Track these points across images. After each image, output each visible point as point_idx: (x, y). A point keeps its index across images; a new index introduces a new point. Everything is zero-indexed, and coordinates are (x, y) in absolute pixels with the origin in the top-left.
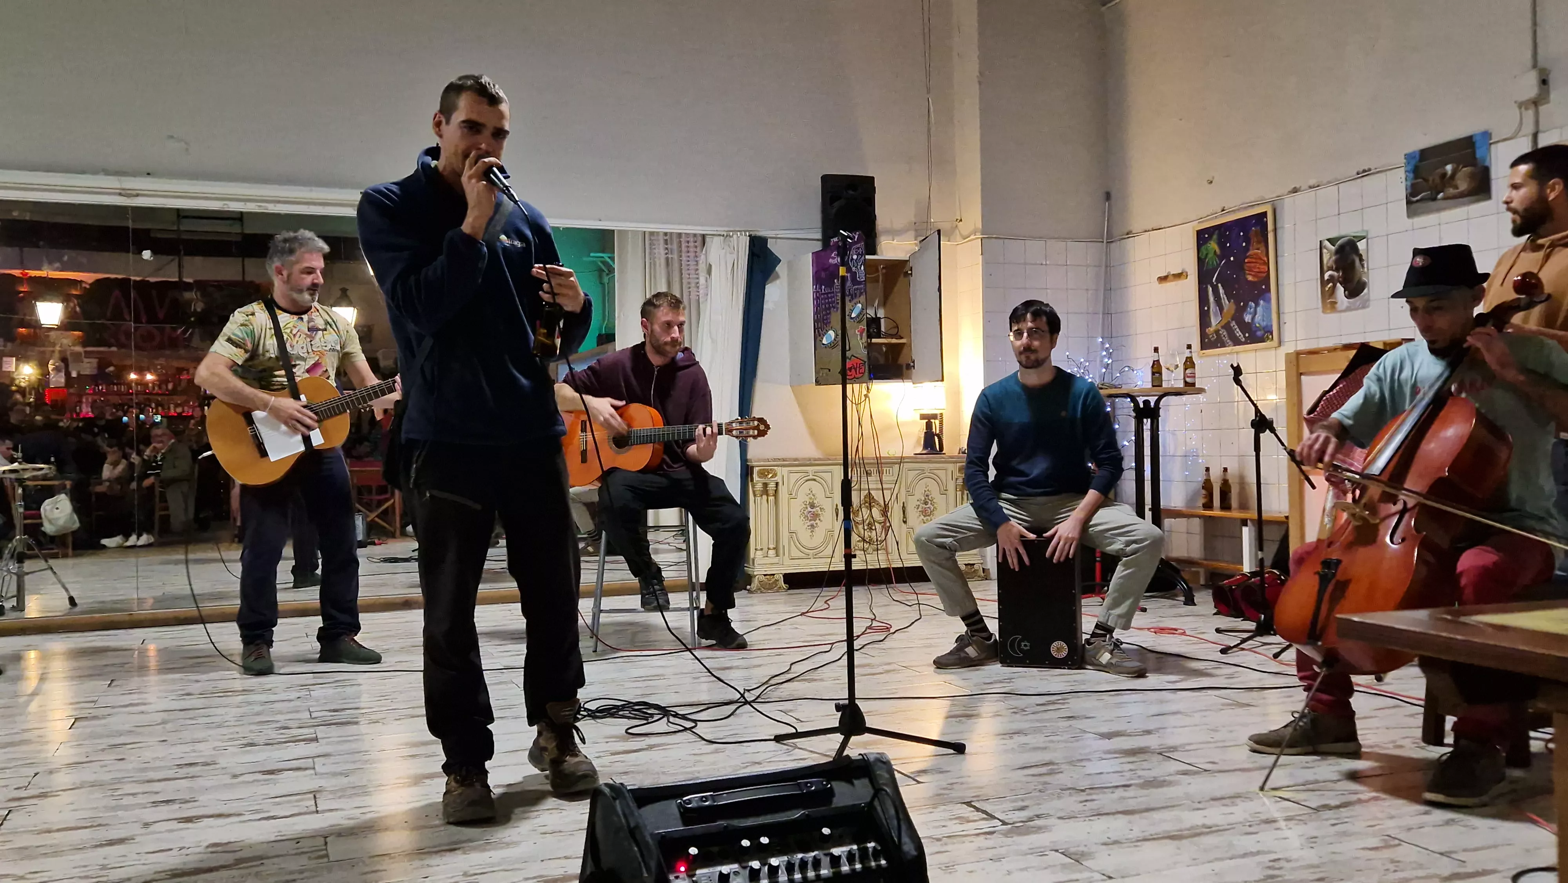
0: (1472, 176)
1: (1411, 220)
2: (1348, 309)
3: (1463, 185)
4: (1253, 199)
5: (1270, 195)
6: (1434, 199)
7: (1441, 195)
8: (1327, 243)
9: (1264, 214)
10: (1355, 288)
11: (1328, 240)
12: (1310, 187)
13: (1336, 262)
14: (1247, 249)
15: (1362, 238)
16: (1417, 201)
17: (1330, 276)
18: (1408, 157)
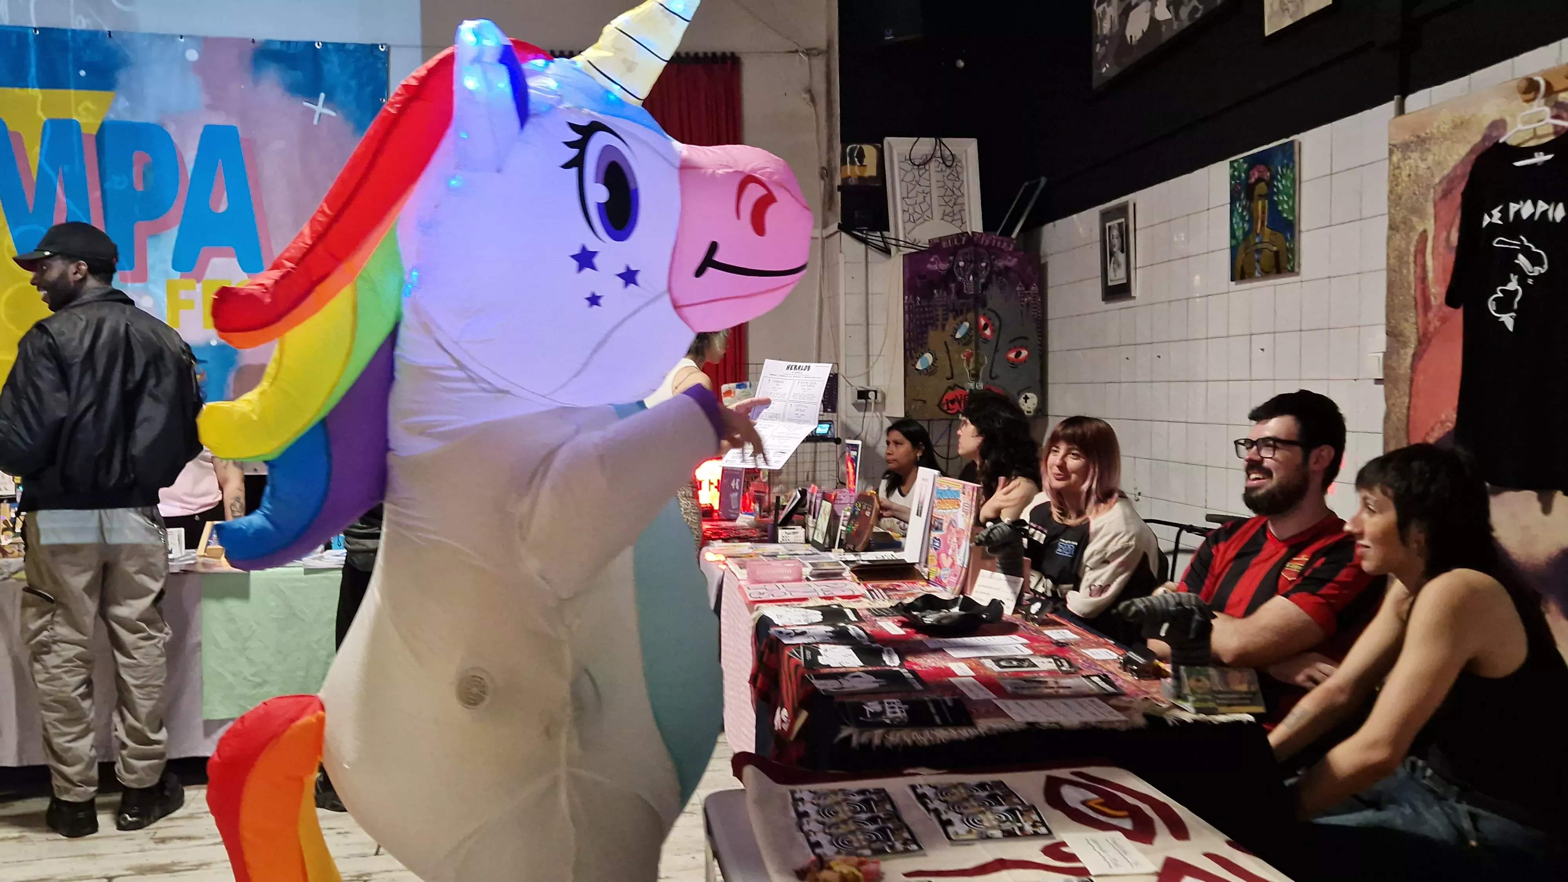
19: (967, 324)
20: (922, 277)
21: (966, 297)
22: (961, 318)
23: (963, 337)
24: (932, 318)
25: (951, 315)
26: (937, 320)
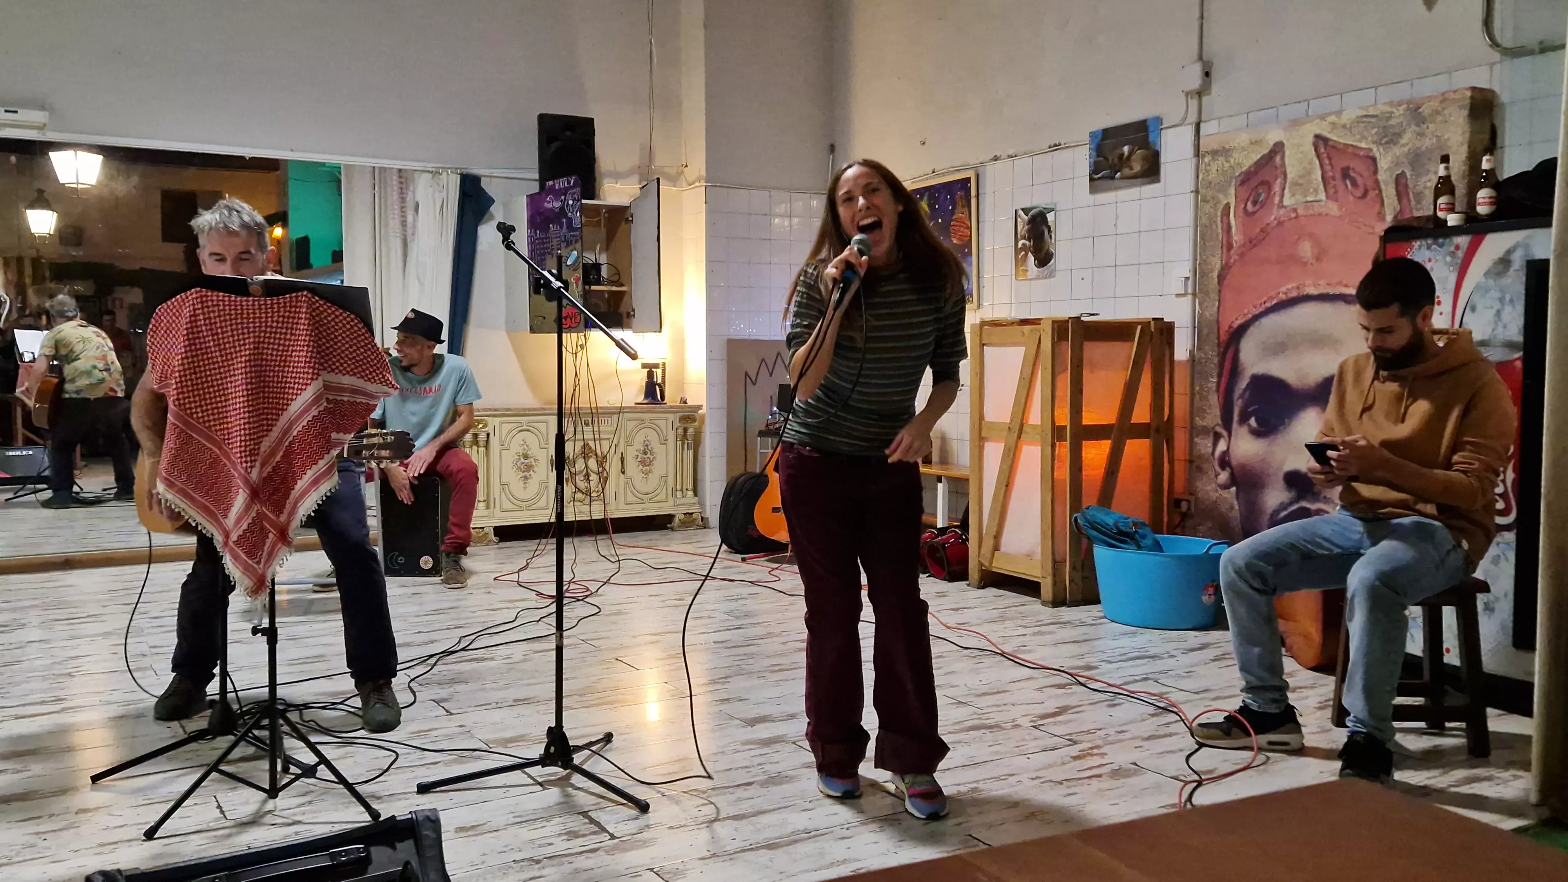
0: (1144, 159)
1: (1092, 197)
2: (1038, 278)
3: (1137, 167)
4: (959, 164)
5: (973, 161)
6: (1113, 178)
7: (1118, 174)
8: (1021, 213)
9: (968, 180)
10: (1044, 259)
11: (1023, 210)
12: (1010, 157)
13: (1029, 231)
14: (953, 212)
15: (1052, 210)
16: (1099, 178)
17: (1023, 244)
18: (1093, 135)
19: (575, 253)
20: (540, 214)
21: (576, 230)
22: (571, 248)
23: (573, 264)
24: (547, 248)
25: (563, 245)
26: (553, 250)
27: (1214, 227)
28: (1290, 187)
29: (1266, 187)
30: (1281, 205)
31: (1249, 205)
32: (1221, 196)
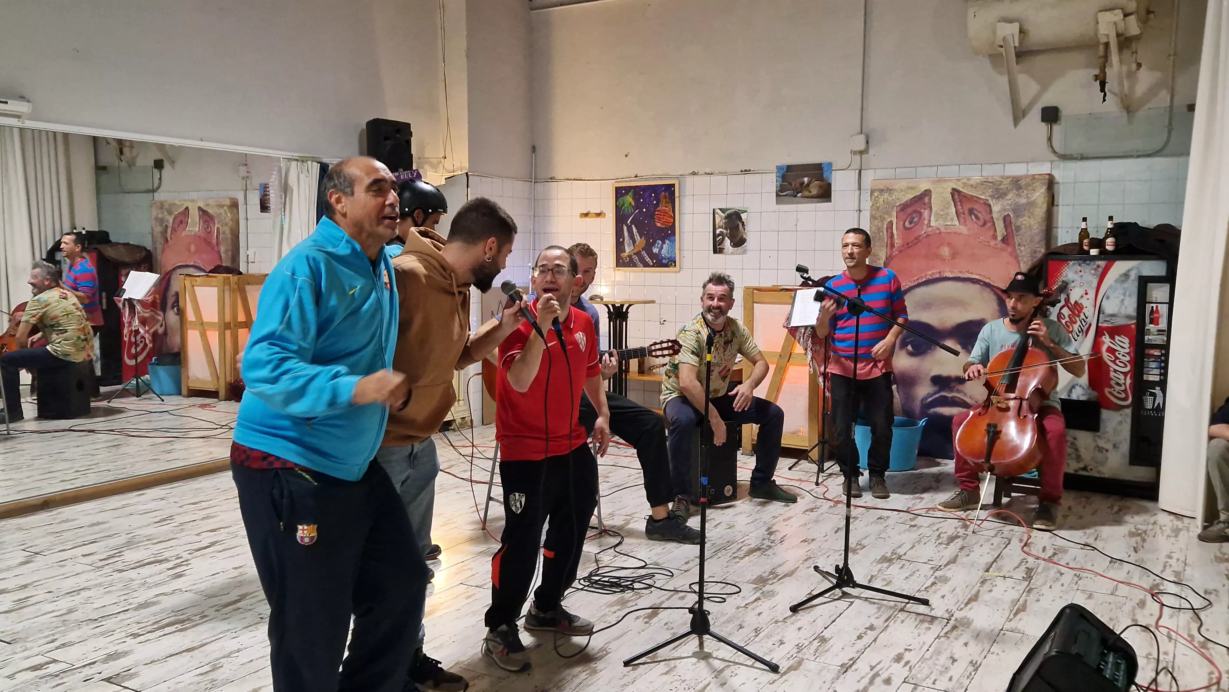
0: (820, 187)
1: (777, 206)
2: (732, 254)
3: (815, 191)
4: (661, 173)
5: (673, 173)
6: (794, 196)
7: (800, 194)
9: (673, 185)
10: (738, 242)
12: (706, 173)
13: (725, 223)
14: (657, 205)
16: (784, 195)
17: (720, 232)
18: (779, 168)
27: (881, 234)
28: (935, 216)
29: (918, 214)
30: (929, 225)
31: (907, 224)
32: (886, 216)
